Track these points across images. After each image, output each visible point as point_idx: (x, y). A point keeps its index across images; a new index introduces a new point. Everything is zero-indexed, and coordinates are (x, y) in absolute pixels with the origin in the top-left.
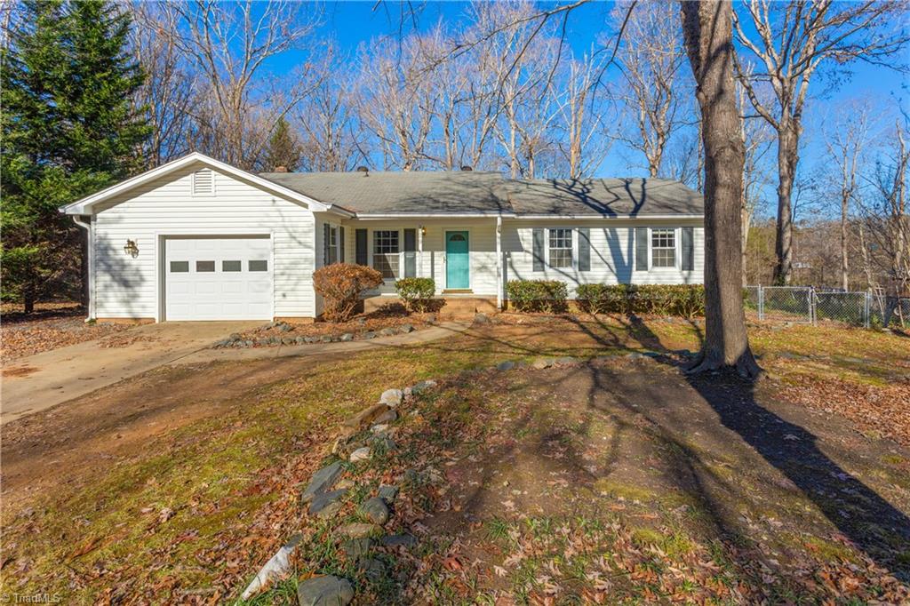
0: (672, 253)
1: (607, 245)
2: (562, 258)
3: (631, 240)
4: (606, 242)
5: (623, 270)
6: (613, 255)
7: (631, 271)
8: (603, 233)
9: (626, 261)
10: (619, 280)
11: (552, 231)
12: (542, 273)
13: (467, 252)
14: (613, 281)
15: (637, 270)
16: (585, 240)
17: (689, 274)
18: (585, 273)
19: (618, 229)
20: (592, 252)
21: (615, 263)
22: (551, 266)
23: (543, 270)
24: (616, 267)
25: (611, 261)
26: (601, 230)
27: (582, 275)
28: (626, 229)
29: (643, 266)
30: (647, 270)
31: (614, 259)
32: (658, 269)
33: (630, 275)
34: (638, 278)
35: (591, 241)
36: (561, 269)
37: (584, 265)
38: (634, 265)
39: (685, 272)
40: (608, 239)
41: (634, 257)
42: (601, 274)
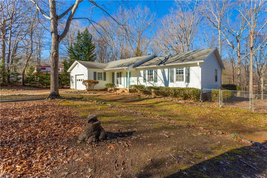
0: (183, 77)
1: (162, 74)
2: (151, 79)
3: (169, 72)
5: (166, 83)
6: (163, 77)
8: (161, 71)
9: (167, 79)
10: (165, 85)
11: (148, 71)
12: (145, 83)
13: (130, 77)
14: (163, 85)
15: (170, 82)
16: (156, 72)
17: (188, 84)
18: (156, 83)
19: (165, 69)
20: (158, 77)
22: (148, 81)
23: (146, 82)
24: (164, 81)
25: (163, 79)
26: (160, 70)
28: (167, 69)
29: (172, 81)
30: (173, 82)
32: (177, 82)
33: (168, 84)
34: (171, 85)
35: (158, 74)
36: (150, 82)
37: (156, 81)
39: (187, 83)
41: (170, 78)
42: (160, 84)
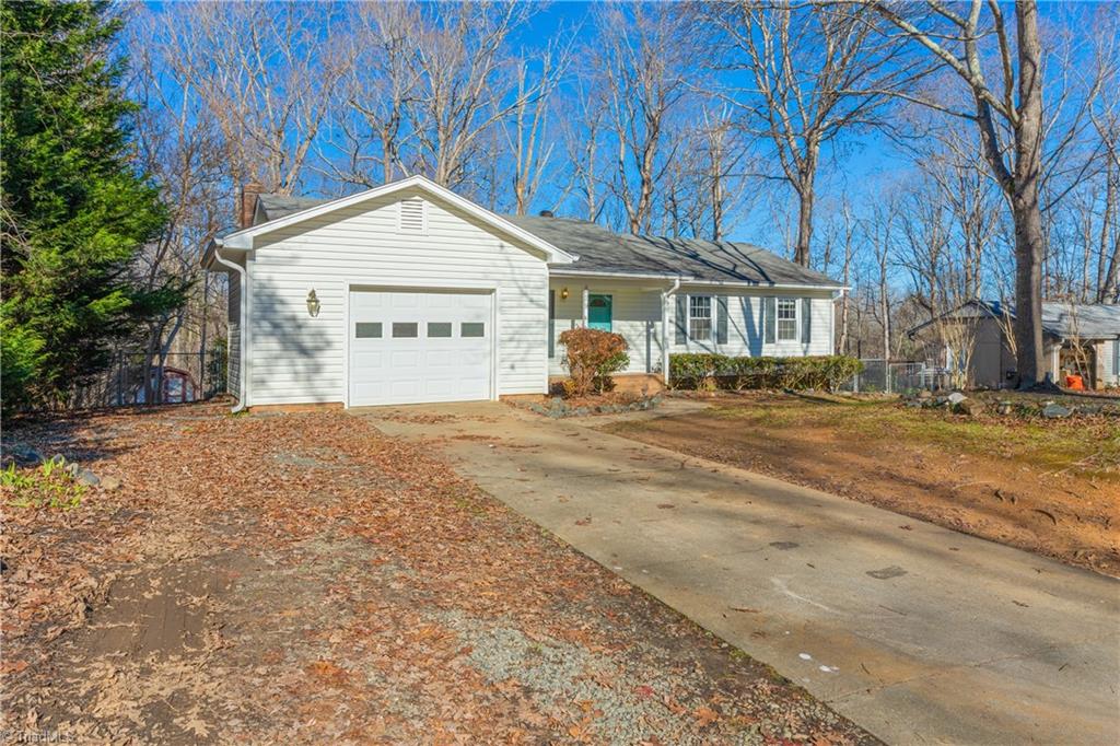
0: (793, 325)
1: (742, 316)
2: (702, 329)
3: (762, 310)
4: (741, 311)
5: (755, 343)
6: (747, 327)
7: (761, 344)
8: (738, 302)
9: (758, 333)
10: (752, 353)
11: (693, 298)
12: (684, 346)
13: (610, 321)
14: (746, 353)
15: (767, 342)
16: (723, 306)
17: (807, 347)
18: (723, 346)
19: (752, 298)
20: (730, 323)
21: (749, 335)
22: (692, 339)
23: (685, 343)
24: (750, 340)
25: (745, 333)
26: (737, 298)
27: (721, 348)
28: (758, 299)
29: (771, 339)
30: (774, 342)
31: (748, 331)
32: (783, 342)
33: (761, 348)
34: (768, 350)
35: (729, 311)
36: (702, 342)
37: (722, 338)
38: (764, 337)
39: (805, 345)
40: (743, 309)
41: (764, 329)
42: (736, 348)
